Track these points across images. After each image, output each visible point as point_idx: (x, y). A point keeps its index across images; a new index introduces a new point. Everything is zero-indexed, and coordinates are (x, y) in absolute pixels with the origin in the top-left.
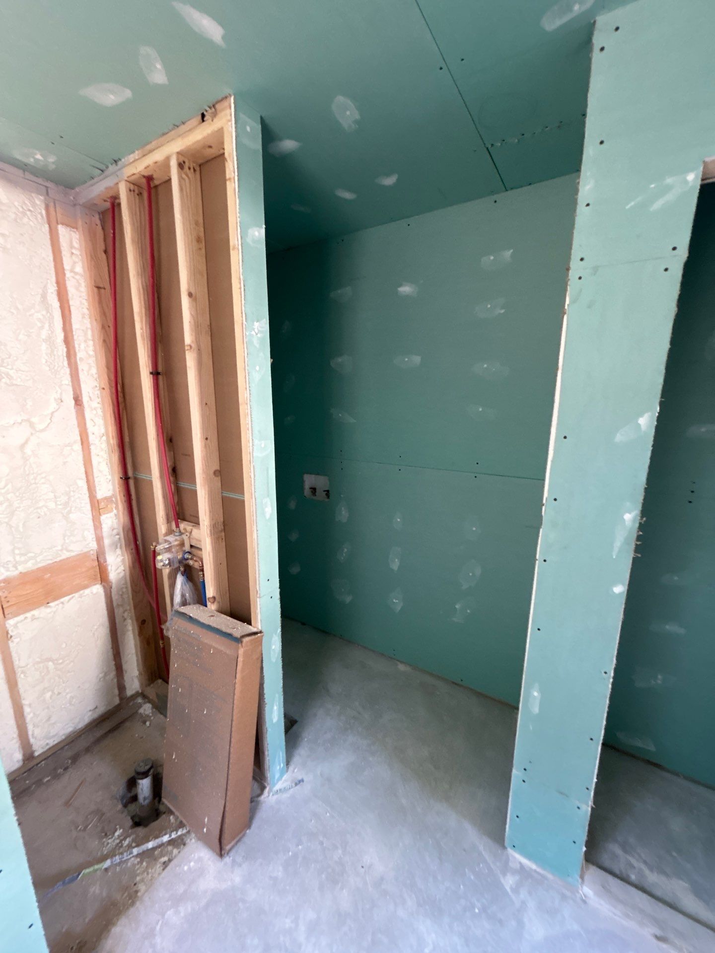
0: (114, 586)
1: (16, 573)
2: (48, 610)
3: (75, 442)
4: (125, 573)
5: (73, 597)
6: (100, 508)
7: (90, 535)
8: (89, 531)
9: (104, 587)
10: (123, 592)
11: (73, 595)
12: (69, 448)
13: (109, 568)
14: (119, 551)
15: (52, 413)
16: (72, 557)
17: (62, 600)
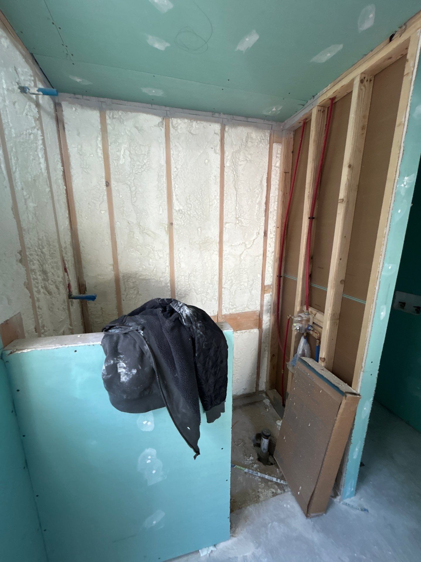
0: (264, 331)
1: (229, 313)
2: (236, 334)
3: (260, 255)
4: (270, 327)
5: (246, 331)
6: (265, 290)
7: (258, 303)
8: (258, 301)
9: (259, 330)
10: (267, 336)
11: (247, 330)
12: (258, 258)
13: (263, 322)
14: (269, 315)
15: (254, 239)
16: (249, 312)
17: (242, 331)
